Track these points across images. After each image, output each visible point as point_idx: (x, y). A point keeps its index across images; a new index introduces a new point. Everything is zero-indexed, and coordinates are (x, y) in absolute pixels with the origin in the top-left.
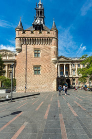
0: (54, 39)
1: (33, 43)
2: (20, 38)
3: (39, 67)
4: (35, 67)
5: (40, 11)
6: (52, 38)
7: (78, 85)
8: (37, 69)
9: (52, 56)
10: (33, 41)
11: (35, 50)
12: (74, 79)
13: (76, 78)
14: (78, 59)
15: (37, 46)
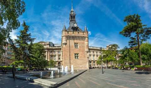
0: (87, 38)
1: (74, 39)
2: (66, 36)
3: (78, 54)
4: (75, 54)
5: (73, 16)
6: (86, 37)
7: (93, 66)
8: (76, 56)
9: (86, 48)
10: (74, 38)
11: (75, 44)
12: (91, 62)
13: (92, 61)
14: (93, 48)
15: (76, 41)
